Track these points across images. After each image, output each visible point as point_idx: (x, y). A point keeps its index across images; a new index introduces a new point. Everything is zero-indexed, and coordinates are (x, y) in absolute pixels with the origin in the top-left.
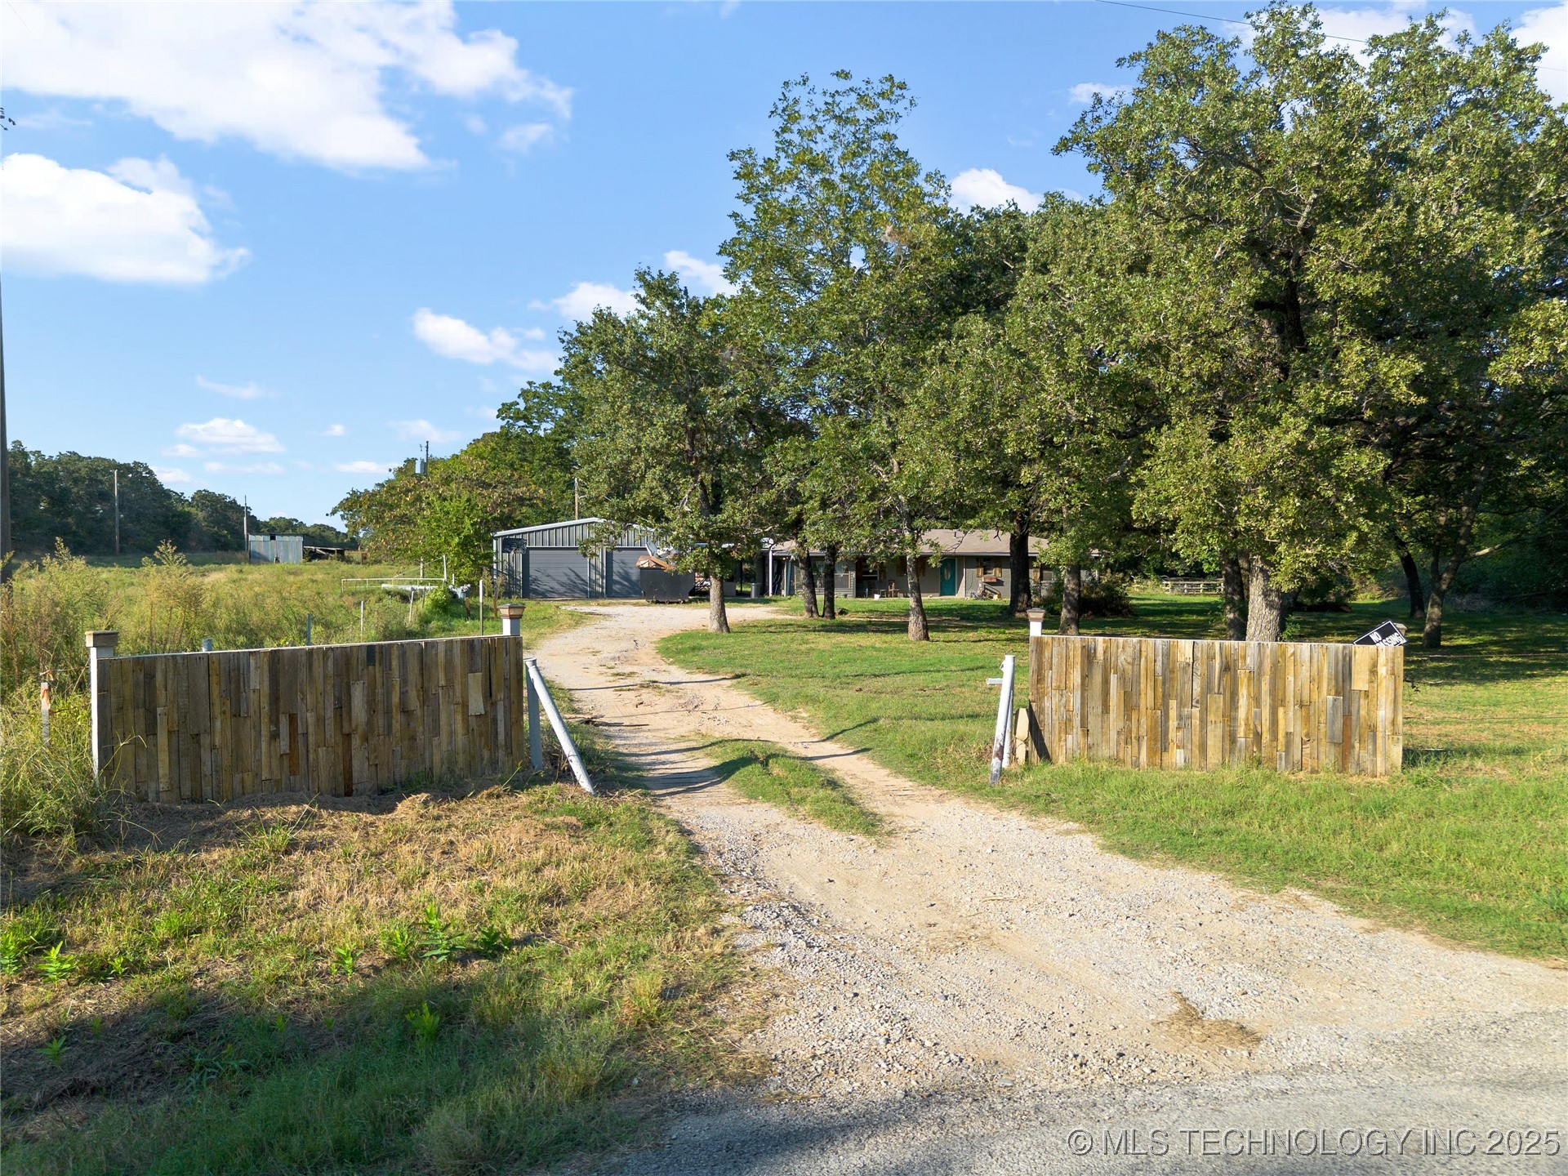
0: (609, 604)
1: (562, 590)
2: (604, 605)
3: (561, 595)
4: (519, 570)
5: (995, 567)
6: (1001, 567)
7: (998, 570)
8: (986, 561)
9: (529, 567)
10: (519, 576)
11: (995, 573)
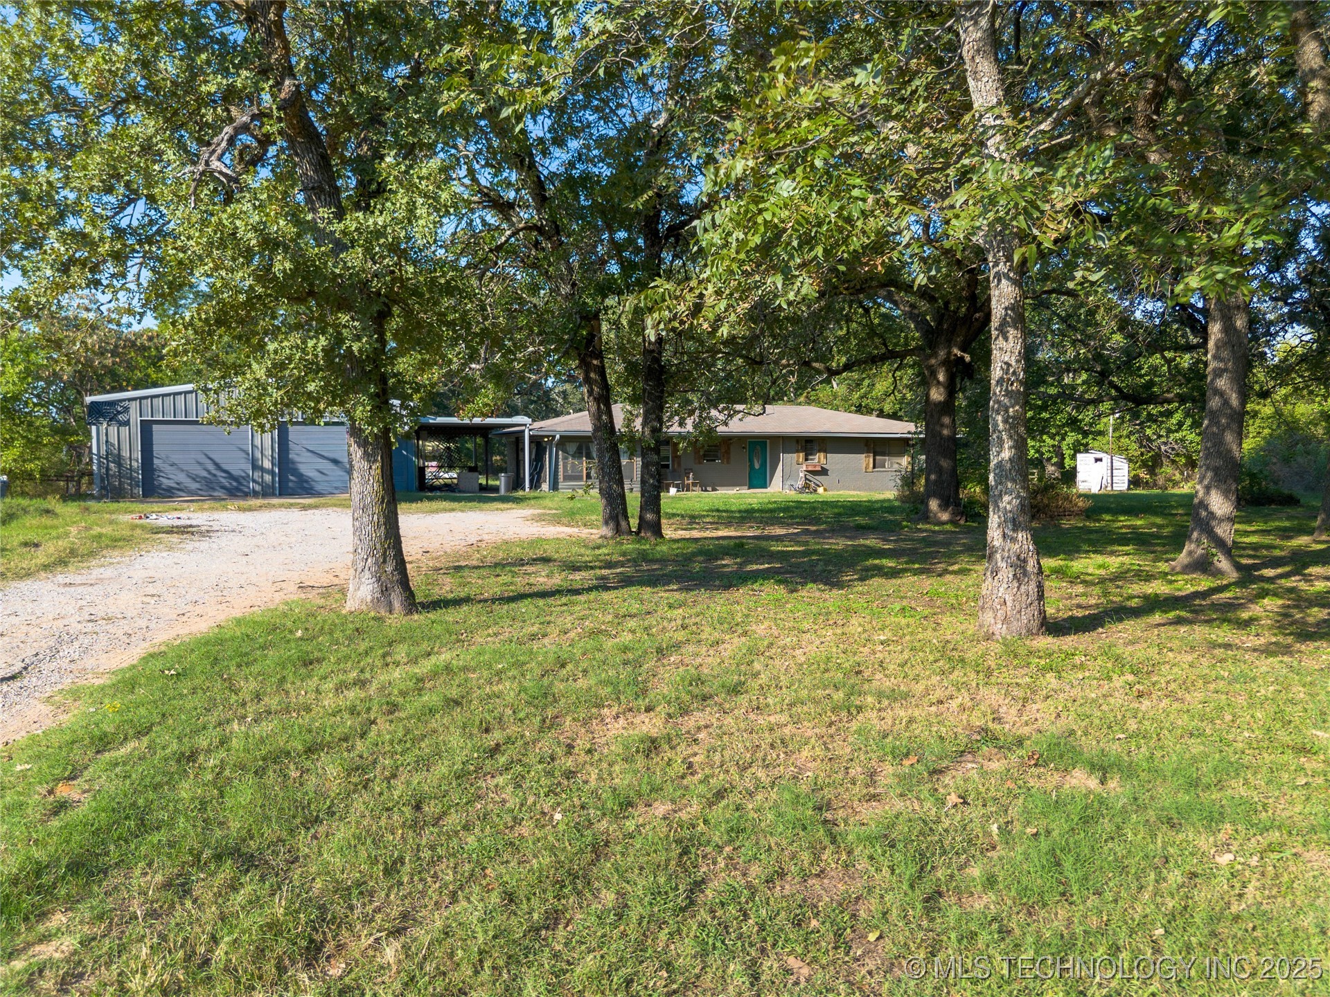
0: (259, 508)
2: (249, 510)
3: (191, 493)
4: (133, 455)
5: (820, 451)
6: (825, 451)
7: (822, 455)
8: (808, 444)
9: (151, 451)
10: (135, 464)
11: (819, 459)
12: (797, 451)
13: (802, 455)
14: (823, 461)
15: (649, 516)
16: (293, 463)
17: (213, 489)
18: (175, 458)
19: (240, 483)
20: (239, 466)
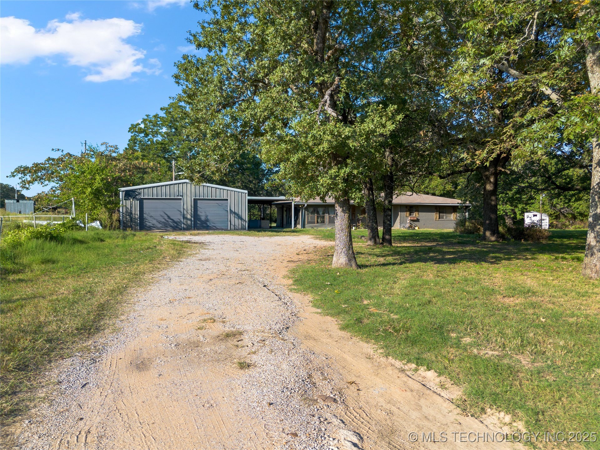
0: (198, 234)
1: (159, 225)
2: (195, 235)
3: (158, 229)
4: (136, 213)
5: (416, 211)
6: (418, 211)
7: (417, 213)
8: (411, 208)
9: (143, 211)
10: (136, 216)
11: (415, 215)
12: (406, 211)
13: (408, 213)
14: (417, 215)
15: (387, 237)
16: (199, 216)
17: (167, 227)
18: (152, 214)
19: (178, 225)
20: (177, 217)
